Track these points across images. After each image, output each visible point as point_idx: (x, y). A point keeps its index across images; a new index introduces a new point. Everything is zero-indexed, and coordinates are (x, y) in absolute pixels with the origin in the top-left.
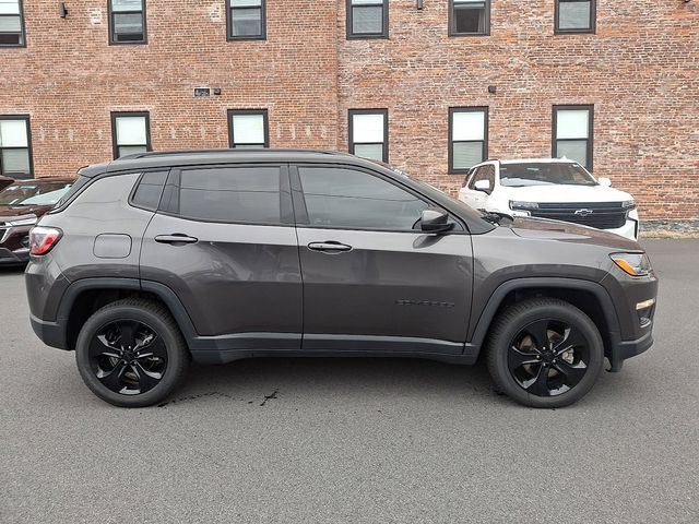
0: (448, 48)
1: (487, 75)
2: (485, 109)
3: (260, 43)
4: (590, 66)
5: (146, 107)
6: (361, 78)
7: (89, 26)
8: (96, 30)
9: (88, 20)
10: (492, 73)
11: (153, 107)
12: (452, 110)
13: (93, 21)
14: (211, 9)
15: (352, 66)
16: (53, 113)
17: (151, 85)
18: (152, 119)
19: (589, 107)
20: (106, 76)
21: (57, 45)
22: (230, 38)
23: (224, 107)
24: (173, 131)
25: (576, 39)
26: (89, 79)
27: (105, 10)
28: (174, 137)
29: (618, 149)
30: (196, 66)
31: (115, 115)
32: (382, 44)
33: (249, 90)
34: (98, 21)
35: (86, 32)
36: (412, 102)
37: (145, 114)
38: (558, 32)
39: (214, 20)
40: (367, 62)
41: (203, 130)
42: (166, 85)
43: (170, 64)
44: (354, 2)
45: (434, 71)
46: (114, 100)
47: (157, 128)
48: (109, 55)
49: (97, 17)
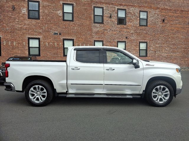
0: (117, 27)
1: (125, 34)
2: (125, 42)
3: (72, 22)
4: (147, 34)
5: (39, 37)
6: (97, 33)
7: (22, 13)
8: (24, 14)
9: (21, 11)
10: (127, 34)
11: (41, 37)
12: (118, 42)
13: (23, 12)
14: (59, 12)
15: (95, 30)
16: (9, 37)
17: (41, 31)
18: (41, 40)
19: (146, 43)
20: (27, 27)
21: (11, 17)
22: (64, 20)
23: (62, 38)
24: (47, 44)
25: (144, 27)
26: (21, 28)
27: (27, 9)
28: (47, 45)
29: (152, 52)
30: (54, 27)
32: (102, 25)
33: (69, 34)
34: (25, 12)
35: (21, 15)
36: (109, 39)
37: (39, 39)
38: (140, 25)
39: (59, 15)
40: (99, 29)
41: (56, 44)
42: (45, 31)
43: (46, 26)
44: (95, 14)
45: (114, 32)
46: (29, 34)
47: (42, 43)
48: (28, 21)
49: (24, 11)
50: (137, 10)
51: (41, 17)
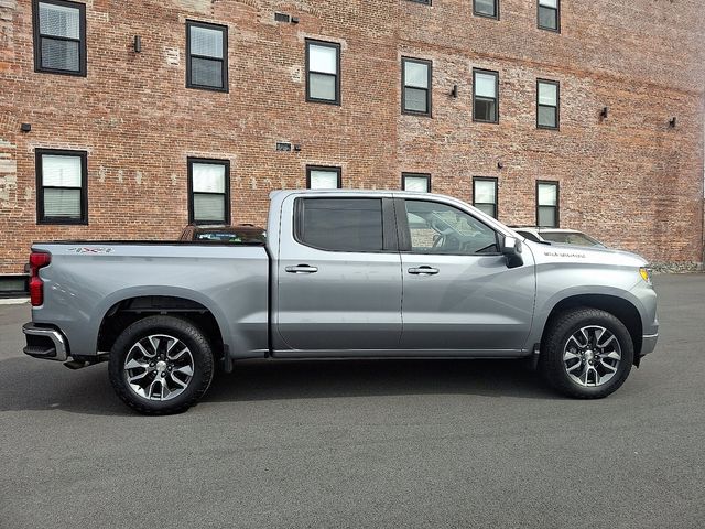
0: (472, 130)
1: (497, 154)
2: (495, 179)
3: (335, 108)
4: (557, 155)
5: (226, 156)
6: (413, 147)
7: (164, 65)
8: (172, 70)
9: (163, 58)
10: (500, 152)
11: (235, 156)
12: (476, 179)
13: (170, 60)
14: (292, 70)
15: (406, 136)
16: (117, 152)
17: (233, 134)
18: (232, 169)
19: (556, 183)
20: (183, 119)
21: (126, 79)
22: (309, 100)
23: (304, 163)
24: (254, 182)
25: (548, 134)
26: (162, 119)
27: (183, 51)
28: (254, 187)
29: (572, 214)
30: (277, 121)
31: (192, 161)
32: (427, 121)
33: (325, 149)
34: (176, 61)
35: (161, 71)
36: (448, 170)
37: (226, 163)
38: (538, 127)
39: (295, 80)
40: (416, 134)
41: (283, 183)
42: (247, 136)
43: (251, 115)
44: (407, 83)
45: (464, 147)
46: (191, 145)
47: (238, 178)
48: (186, 98)
49: (174, 58)
50: (530, 77)
51: (233, 85)
